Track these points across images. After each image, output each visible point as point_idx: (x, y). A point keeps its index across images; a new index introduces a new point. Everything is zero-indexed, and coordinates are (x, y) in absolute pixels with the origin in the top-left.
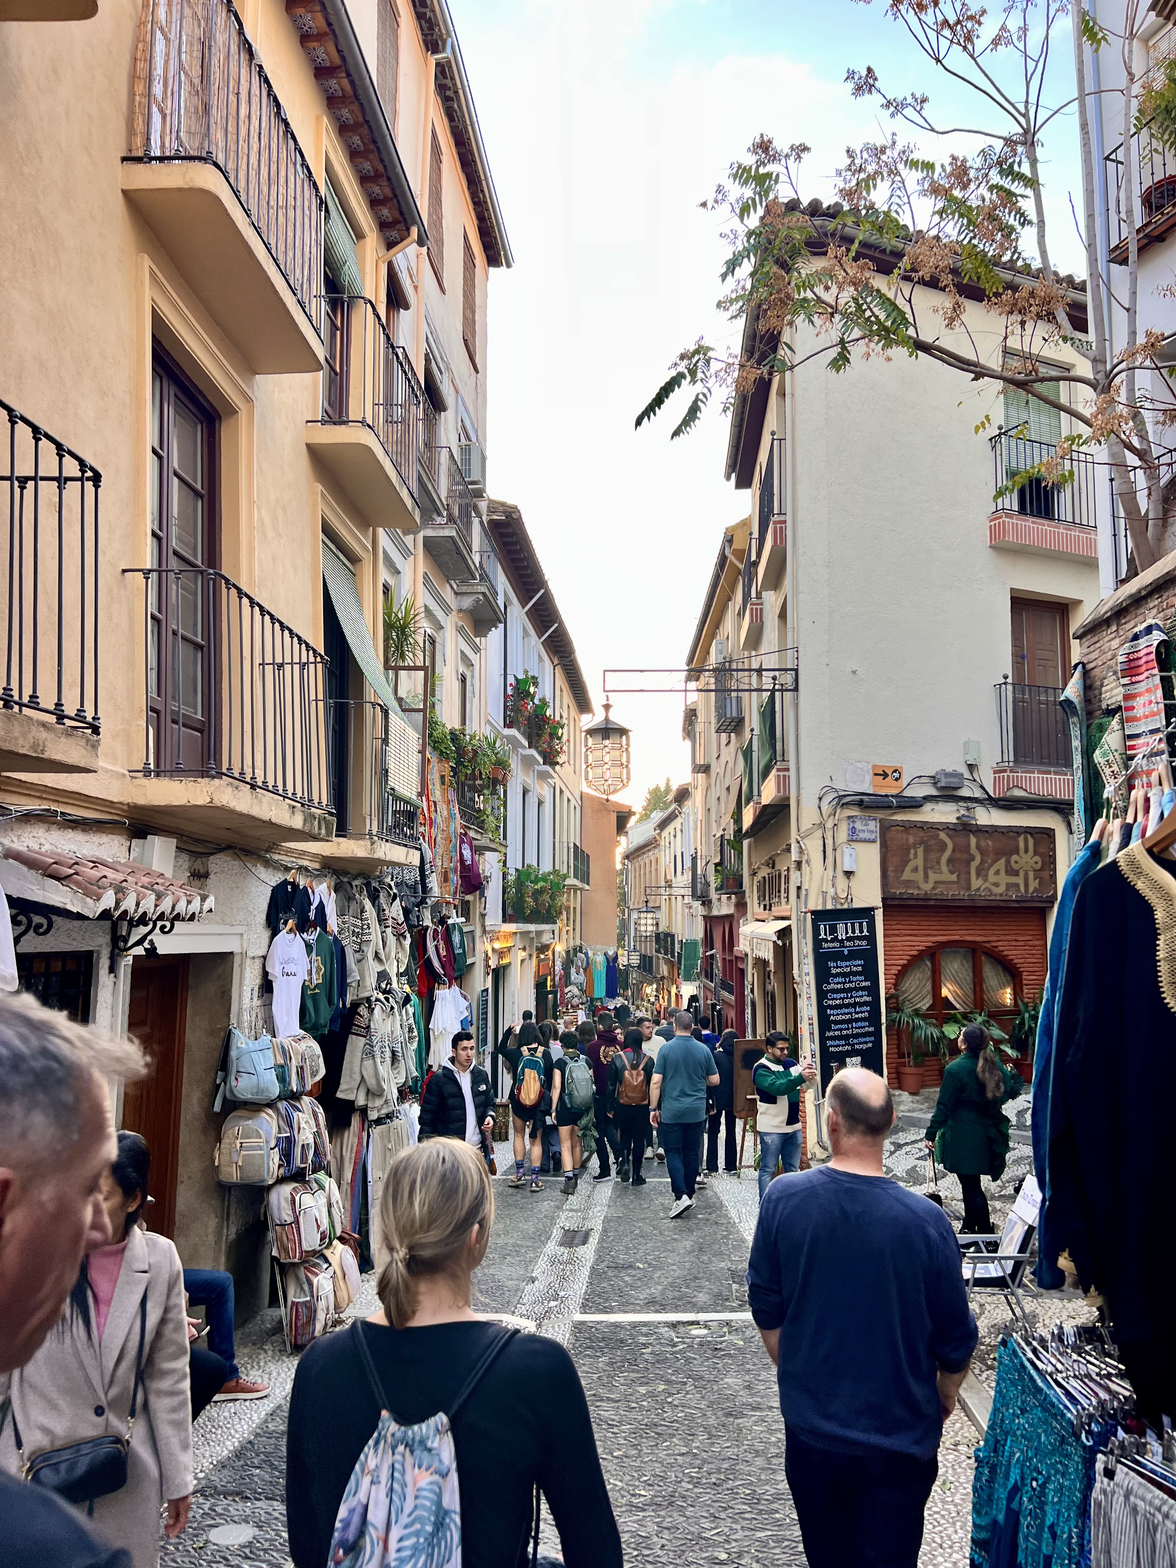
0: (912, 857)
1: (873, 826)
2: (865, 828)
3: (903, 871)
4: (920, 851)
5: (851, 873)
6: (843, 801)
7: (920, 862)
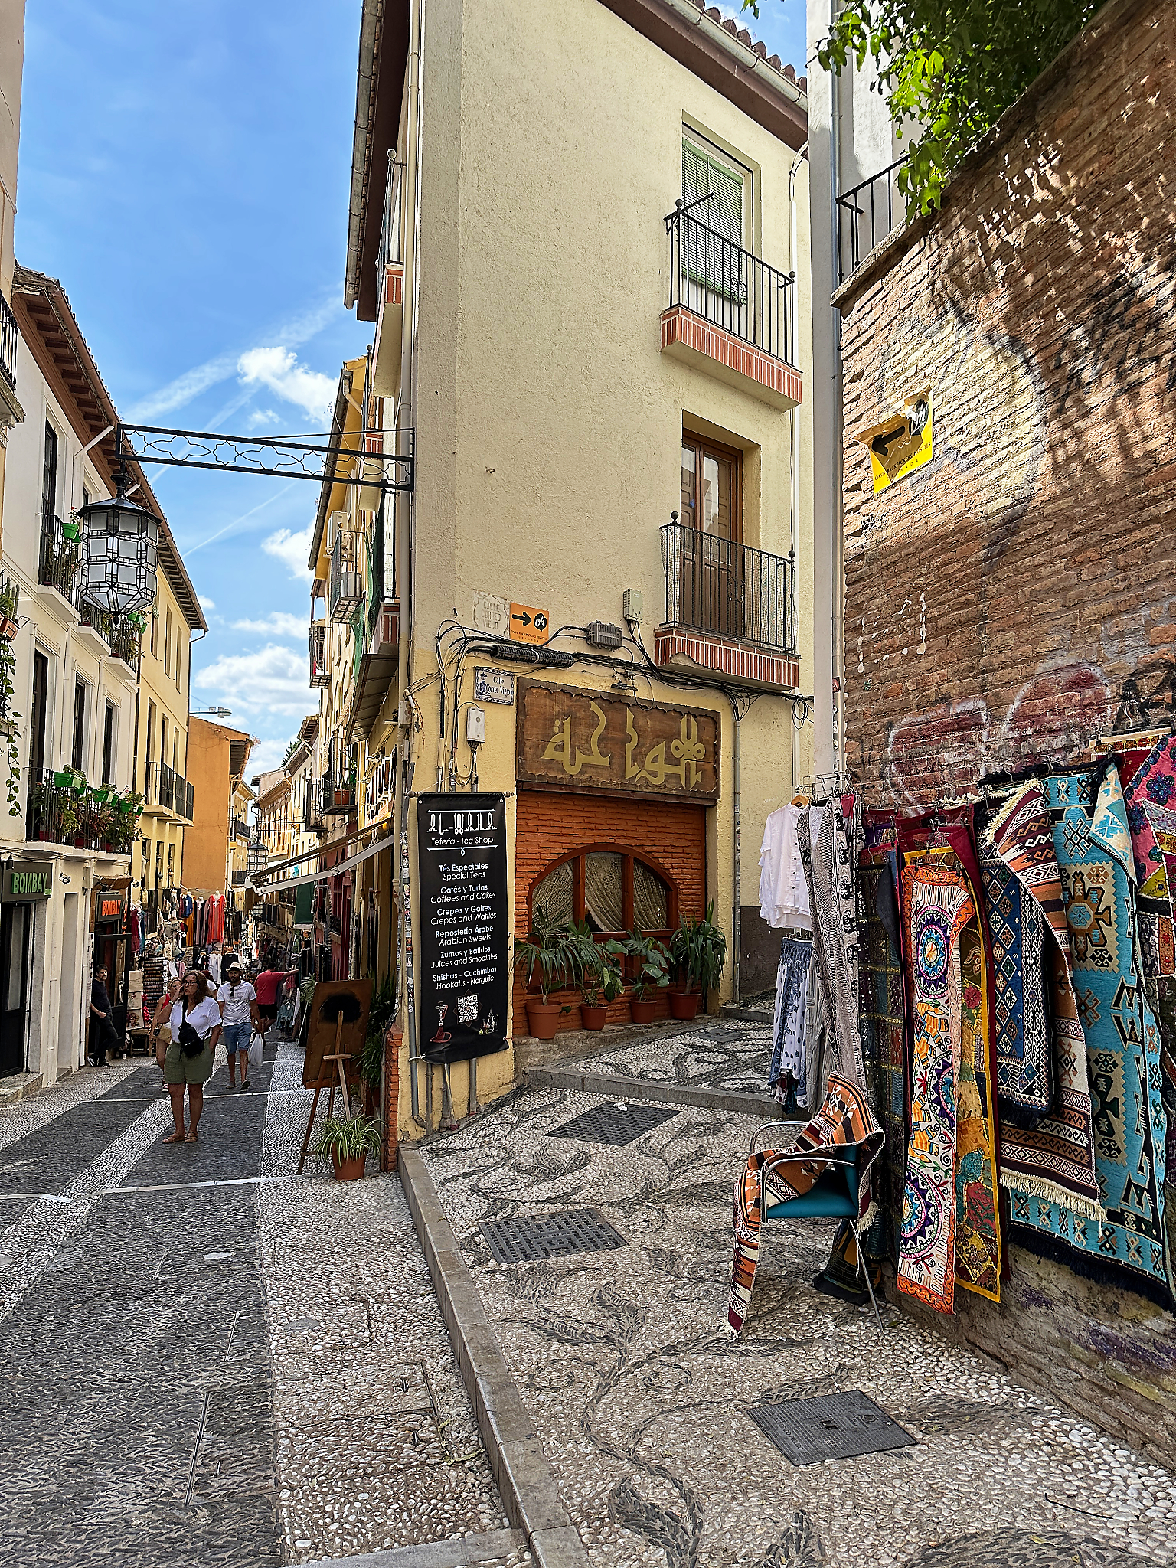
0: (556, 730)
1: (509, 684)
2: (497, 686)
3: (544, 749)
4: (567, 724)
5: (478, 743)
6: (470, 646)
7: (566, 737)
